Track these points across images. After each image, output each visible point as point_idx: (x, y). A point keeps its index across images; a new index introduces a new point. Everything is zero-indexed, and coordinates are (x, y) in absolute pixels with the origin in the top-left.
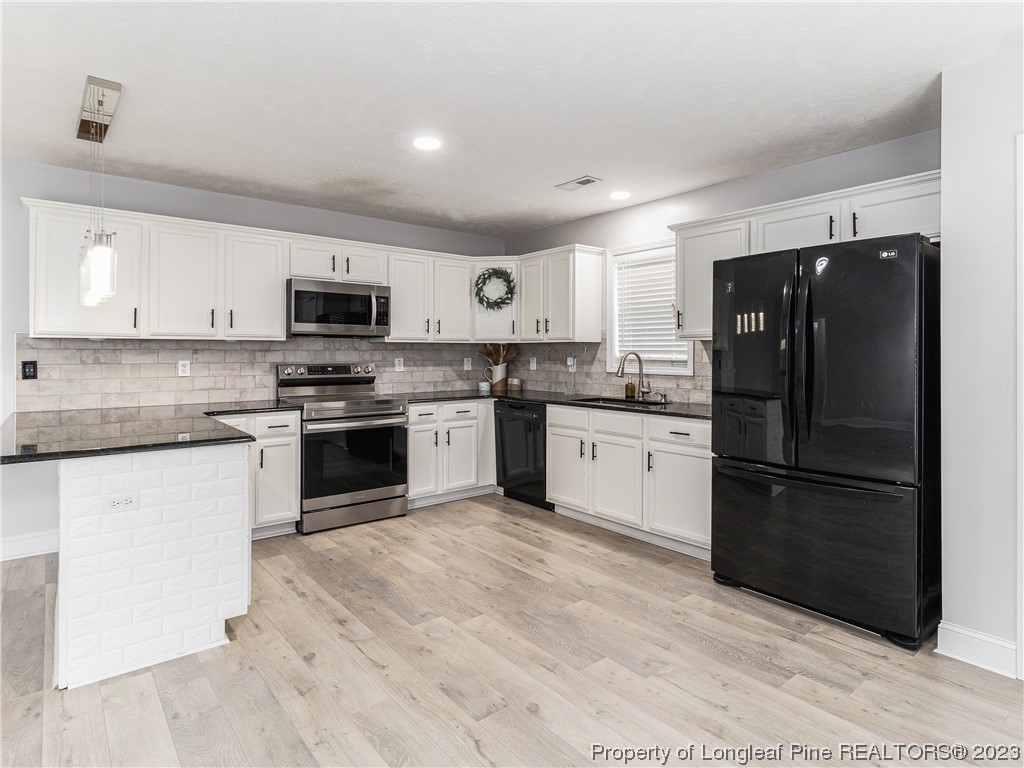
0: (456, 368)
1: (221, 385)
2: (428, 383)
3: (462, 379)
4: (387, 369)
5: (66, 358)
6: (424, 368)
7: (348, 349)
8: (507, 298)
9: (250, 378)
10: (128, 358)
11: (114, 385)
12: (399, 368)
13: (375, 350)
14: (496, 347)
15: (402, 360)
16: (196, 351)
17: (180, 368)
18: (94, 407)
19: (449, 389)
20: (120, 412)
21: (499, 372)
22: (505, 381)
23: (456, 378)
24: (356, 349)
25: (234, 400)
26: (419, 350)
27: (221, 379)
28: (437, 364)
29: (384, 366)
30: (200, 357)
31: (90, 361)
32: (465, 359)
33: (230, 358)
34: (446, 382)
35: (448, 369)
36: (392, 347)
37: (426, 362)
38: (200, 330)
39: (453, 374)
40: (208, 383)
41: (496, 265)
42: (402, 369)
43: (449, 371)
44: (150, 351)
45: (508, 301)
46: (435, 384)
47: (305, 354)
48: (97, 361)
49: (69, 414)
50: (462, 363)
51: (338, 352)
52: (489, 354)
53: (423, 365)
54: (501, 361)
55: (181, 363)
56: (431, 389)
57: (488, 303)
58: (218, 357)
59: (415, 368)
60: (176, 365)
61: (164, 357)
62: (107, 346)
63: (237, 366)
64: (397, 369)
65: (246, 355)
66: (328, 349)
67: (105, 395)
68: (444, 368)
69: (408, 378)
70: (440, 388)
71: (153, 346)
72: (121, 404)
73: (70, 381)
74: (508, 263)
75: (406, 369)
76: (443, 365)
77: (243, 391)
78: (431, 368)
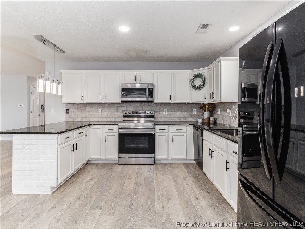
0: (189, 113)
1: (109, 116)
2: (177, 118)
3: (192, 117)
4: (161, 113)
5: (75, 108)
6: (175, 113)
7: (147, 106)
8: (202, 85)
9: (117, 115)
10: (87, 108)
11: (84, 116)
12: (165, 112)
13: (156, 106)
14: (204, 105)
15: (166, 110)
16: (103, 107)
17: (99, 111)
18: (80, 121)
19: (186, 121)
20: (86, 122)
21: (206, 115)
22: (209, 118)
23: (190, 117)
24: (150, 106)
25: (112, 121)
26: (173, 106)
27: (109, 115)
28: (181, 111)
29: (160, 112)
30: (104, 108)
31: (79, 109)
32: (193, 110)
33: (112, 109)
34: (184, 118)
35: (185, 113)
36: (162, 105)
37: (176, 111)
38: (97, 101)
39: (188, 115)
40: (106, 116)
41: (198, 72)
42: (166, 113)
43: (186, 114)
44: (92, 107)
45: (202, 86)
46: (180, 119)
47: (133, 107)
48: (81, 109)
49: (75, 122)
50: (192, 111)
51: (143, 107)
52: (202, 108)
53: (175, 112)
54: (207, 110)
55: (99, 110)
56: (178, 120)
57: (195, 88)
58: (108, 108)
59: (172, 113)
60: (98, 110)
61: (95, 108)
62: (83, 105)
63: (113, 111)
64: (164, 113)
65: (116, 108)
66: (140, 106)
67: (82, 118)
68: (184, 113)
69: (169, 116)
70: (182, 120)
71: (93, 105)
72: (86, 120)
73: (75, 114)
74: (203, 71)
75: (168, 113)
76: (183, 112)
77: (115, 118)
78: (178, 113)
